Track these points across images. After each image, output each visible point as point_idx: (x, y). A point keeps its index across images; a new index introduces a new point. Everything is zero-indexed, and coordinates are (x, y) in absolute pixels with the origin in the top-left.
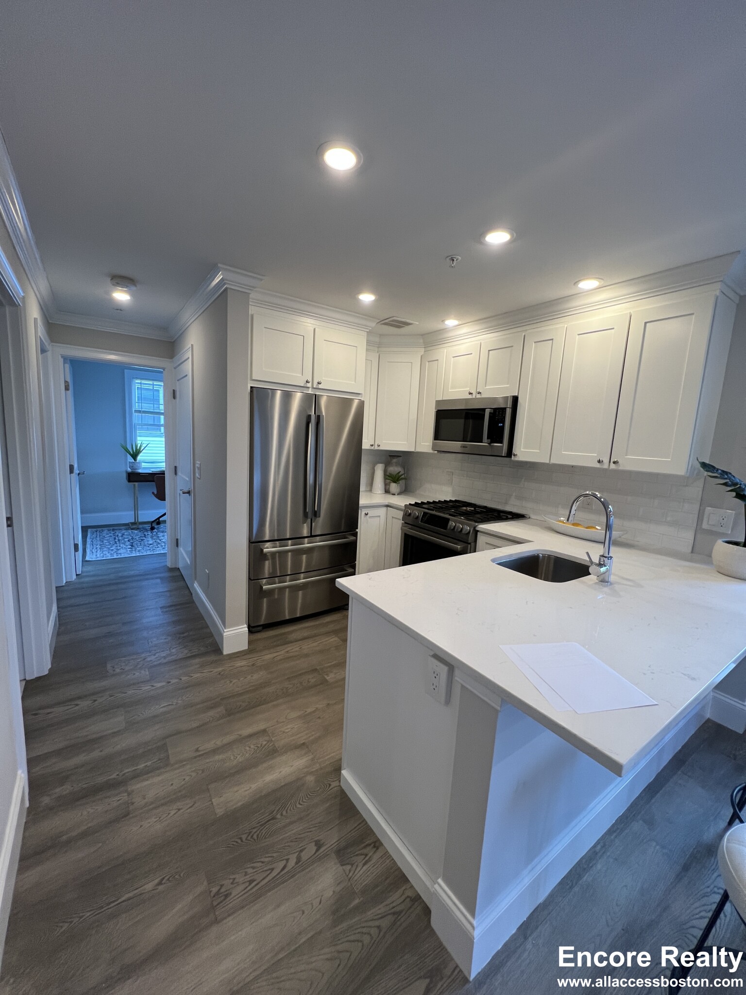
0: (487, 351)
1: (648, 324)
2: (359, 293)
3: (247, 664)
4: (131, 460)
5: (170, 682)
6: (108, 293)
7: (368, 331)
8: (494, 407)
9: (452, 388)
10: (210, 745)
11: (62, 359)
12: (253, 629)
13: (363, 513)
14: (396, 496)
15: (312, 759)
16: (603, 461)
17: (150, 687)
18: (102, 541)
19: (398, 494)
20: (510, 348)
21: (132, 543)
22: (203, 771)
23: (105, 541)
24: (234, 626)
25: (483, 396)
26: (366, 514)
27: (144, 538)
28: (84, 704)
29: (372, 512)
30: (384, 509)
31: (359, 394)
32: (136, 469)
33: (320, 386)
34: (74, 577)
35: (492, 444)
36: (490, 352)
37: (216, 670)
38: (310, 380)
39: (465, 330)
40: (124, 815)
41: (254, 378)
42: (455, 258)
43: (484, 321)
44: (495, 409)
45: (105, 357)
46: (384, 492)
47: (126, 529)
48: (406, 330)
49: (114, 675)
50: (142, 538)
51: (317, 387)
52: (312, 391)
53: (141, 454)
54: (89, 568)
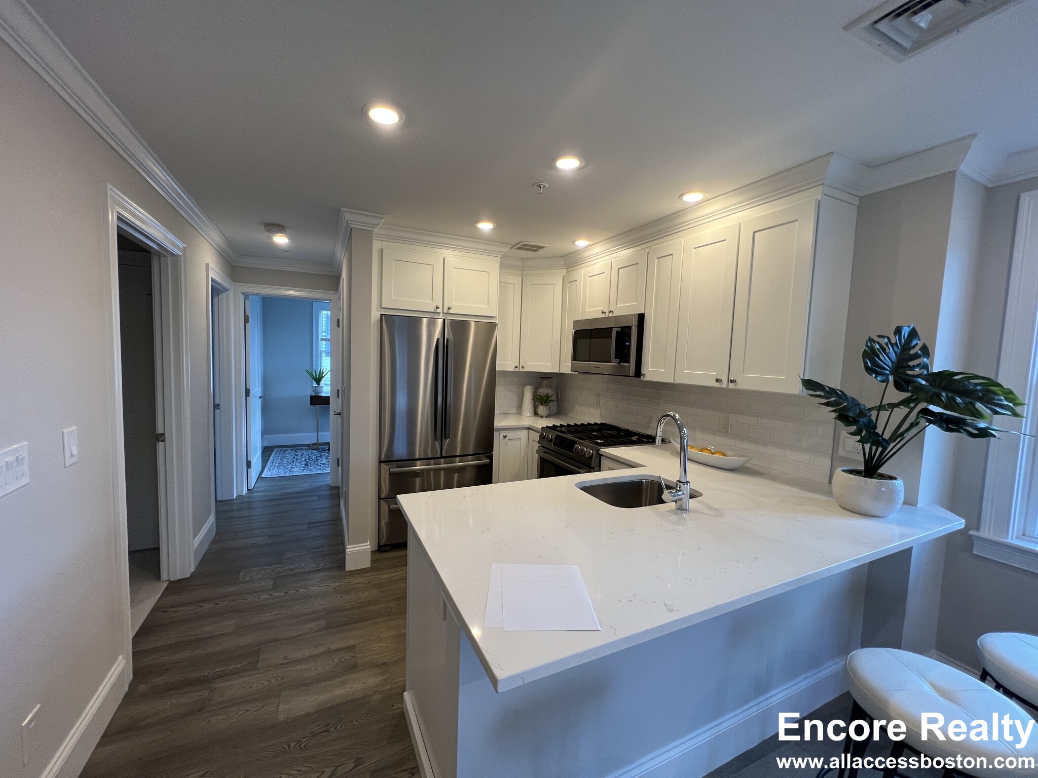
0: (617, 270)
1: (756, 234)
2: (478, 222)
3: (364, 582)
4: (315, 384)
5: (287, 593)
6: (271, 239)
7: (501, 256)
8: (621, 326)
9: (589, 307)
10: (299, 655)
11: (243, 296)
12: (382, 548)
13: (502, 436)
14: (544, 419)
15: (387, 679)
16: (721, 380)
17: (268, 596)
18: (282, 460)
19: (546, 417)
20: (636, 266)
21: (308, 462)
22: (282, 678)
23: (285, 460)
24: (358, 543)
25: (615, 314)
26: (505, 437)
27: (320, 458)
28: (208, 606)
29: (510, 435)
30: (525, 432)
31: (494, 317)
32: (319, 393)
33: (451, 311)
34: (245, 491)
35: (622, 364)
36: (620, 270)
37: (332, 585)
38: (440, 306)
39: (597, 249)
40: (199, 710)
41: (383, 306)
42: (542, 185)
43: (615, 238)
44: (622, 328)
45: (285, 293)
46: (533, 414)
47: (307, 449)
48: (540, 253)
49: (242, 583)
50: (317, 458)
51: (448, 312)
52: (443, 316)
53: (323, 379)
54: (260, 484)
